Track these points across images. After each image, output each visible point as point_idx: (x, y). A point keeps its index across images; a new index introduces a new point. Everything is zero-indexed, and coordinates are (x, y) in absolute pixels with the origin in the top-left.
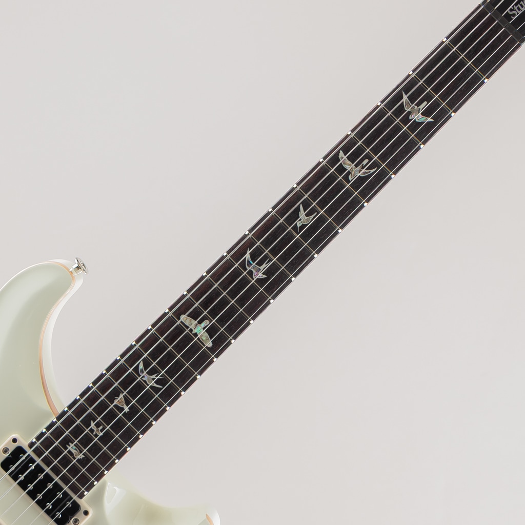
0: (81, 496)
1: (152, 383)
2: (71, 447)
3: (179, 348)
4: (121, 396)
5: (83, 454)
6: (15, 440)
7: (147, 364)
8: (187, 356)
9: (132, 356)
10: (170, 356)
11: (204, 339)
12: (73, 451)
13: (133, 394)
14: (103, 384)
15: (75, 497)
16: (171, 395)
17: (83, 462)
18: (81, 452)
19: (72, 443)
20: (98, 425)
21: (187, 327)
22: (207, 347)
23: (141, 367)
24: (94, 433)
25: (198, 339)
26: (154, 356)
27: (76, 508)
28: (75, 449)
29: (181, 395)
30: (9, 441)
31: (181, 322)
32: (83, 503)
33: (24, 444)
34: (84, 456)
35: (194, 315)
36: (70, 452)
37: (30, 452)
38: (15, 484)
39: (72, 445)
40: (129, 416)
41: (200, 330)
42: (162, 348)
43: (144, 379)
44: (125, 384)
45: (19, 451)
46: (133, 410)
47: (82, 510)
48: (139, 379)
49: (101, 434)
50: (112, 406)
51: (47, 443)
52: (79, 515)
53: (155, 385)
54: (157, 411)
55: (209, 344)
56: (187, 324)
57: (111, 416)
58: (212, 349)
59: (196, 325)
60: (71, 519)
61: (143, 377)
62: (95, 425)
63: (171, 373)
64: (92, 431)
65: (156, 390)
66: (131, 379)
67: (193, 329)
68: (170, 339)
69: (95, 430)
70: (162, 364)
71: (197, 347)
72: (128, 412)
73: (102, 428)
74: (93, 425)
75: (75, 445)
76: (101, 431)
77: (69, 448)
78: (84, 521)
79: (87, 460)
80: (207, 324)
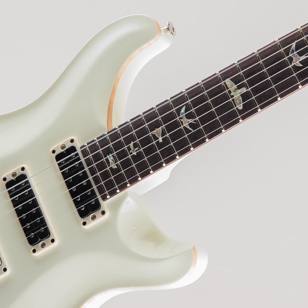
0: (104, 198)
1: (186, 125)
3: (215, 103)
4: (161, 127)
5: (117, 165)
6: (72, 141)
8: (220, 111)
9: (179, 100)
10: (207, 107)
11: (238, 102)
12: (111, 161)
13: (169, 129)
14: (150, 115)
15: (99, 197)
16: (197, 139)
17: (114, 171)
18: (116, 163)
19: (112, 154)
20: (135, 146)
21: (228, 88)
22: (237, 108)
23: (183, 110)
24: (130, 152)
25: (233, 100)
26: (195, 103)
27: (97, 206)
28: (113, 160)
29: (205, 141)
30: (68, 140)
31: (225, 83)
32: (105, 205)
33: (78, 145)
34: (116, 167)
35: (236, 81)
36: (107, 160)
37: (79, 151)
38: (60, 172)
39: (110, 155)
40: (160, 145)
41: (237, 94)
42: (203, 99)
43: (182, 120)
44: (165, 119)
45: (73, 149)
46: (165, 141)
47: (102, 209)
48: (178, 118)
49: (135, 153)
50: (150, 134)
51: (94, 147)
52: (98, 213)
53: (188, 127)
54: (182, 148)
55: (241, 108)
56: (229, 87)
57: (148, 140)
58: (241, 112)
59: (236, 89)
60: (91, 214)
61: (181, 118)
62: (133, 144)
63: (203, 121)
64: (129, 148)
65: (188, 131)
66: (172, 116)
67: (232, 92)
69: (132, 149)
70: (199, 112)
71: (230, 106)
72: (161, 142)
73: (137, 149)
74: (131, 144)
75: (113, 156)
76: (136, 151)
77: (108, 157)
78: (100, 219)
79: (118, 170)
80: (244, 90)
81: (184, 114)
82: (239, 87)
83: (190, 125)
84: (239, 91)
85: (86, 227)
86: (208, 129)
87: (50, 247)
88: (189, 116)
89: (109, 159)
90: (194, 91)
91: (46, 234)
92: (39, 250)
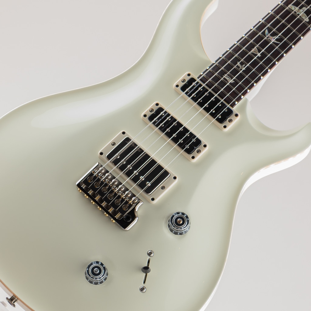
0: (233, 105)
1: (273, 41)
2: (225, 76)
3: (289, 21)
4: (255, 47)
5: (234, 80)
6: (189, 75)
7: (270, 30)
8: (294, 26)
9: (261, 27)
10: (284, 26)
11: (304, 17)
12: (227, 79)
13: (263, 46)
15: (228, 106)
16: (286, 47)
17: (234, 85)
18: (232, 79)
19: (226, 74)
20: (242, 64)
21: (293, 11)
22: (305, 21)
23: (267, 32)
24: (240, 69)
26: (274, 25)
27: (230, 112)
28: (229, 78)
29: (292, 48)
30: (186, 75)
32: (235, 109)
33: (196, 77)
34: (233, 81)
35: (296, 5)
36: (224, 79)
37: (198, 80)
38: (189, 99)
39: (226, 75)
40: (261, 58)
41: (301, 13)
42: (278, 22)
43: (269, 38)
44: (257, 41)
45: (193, 80)
46: (263, 55)
47: (235, 112)
48: (266, 38)
49: (244, 69)
50: (250, 53)
51: (210, 74)
52: (232, 117)
53: (276, 42)
54: (278, 56)
55: (307, 20)
56: (293, 9)
57: (250, 58)
58: (309, 23)
59: (299, 10)
60: (227, 118)
62: (240, 63)
63: (285, 34)
64: (238, 66)
66: (260, 38)
67: (297, 12)
68: (283, 17)
69: (240, 67)
70: (279, 30)
71: (300, 21)
72: (260, 57)
73: (244, 65)
74: (238, 64)
75: (228, 75)
76: (244, 67)
77: (224, 77)
78: (236, 121)
79: (236, 83)
80: (305, 9)
81: (269, 35)
82: (301, 8)
83: (277, 40)
84: (302, 10)
85: (226, 130)
86: (291, 39)
87: (204, 151)
88: (274, 34)
89: (226, 78)
90: (270, 19)
91: (198, 142)
92: (197, 156)
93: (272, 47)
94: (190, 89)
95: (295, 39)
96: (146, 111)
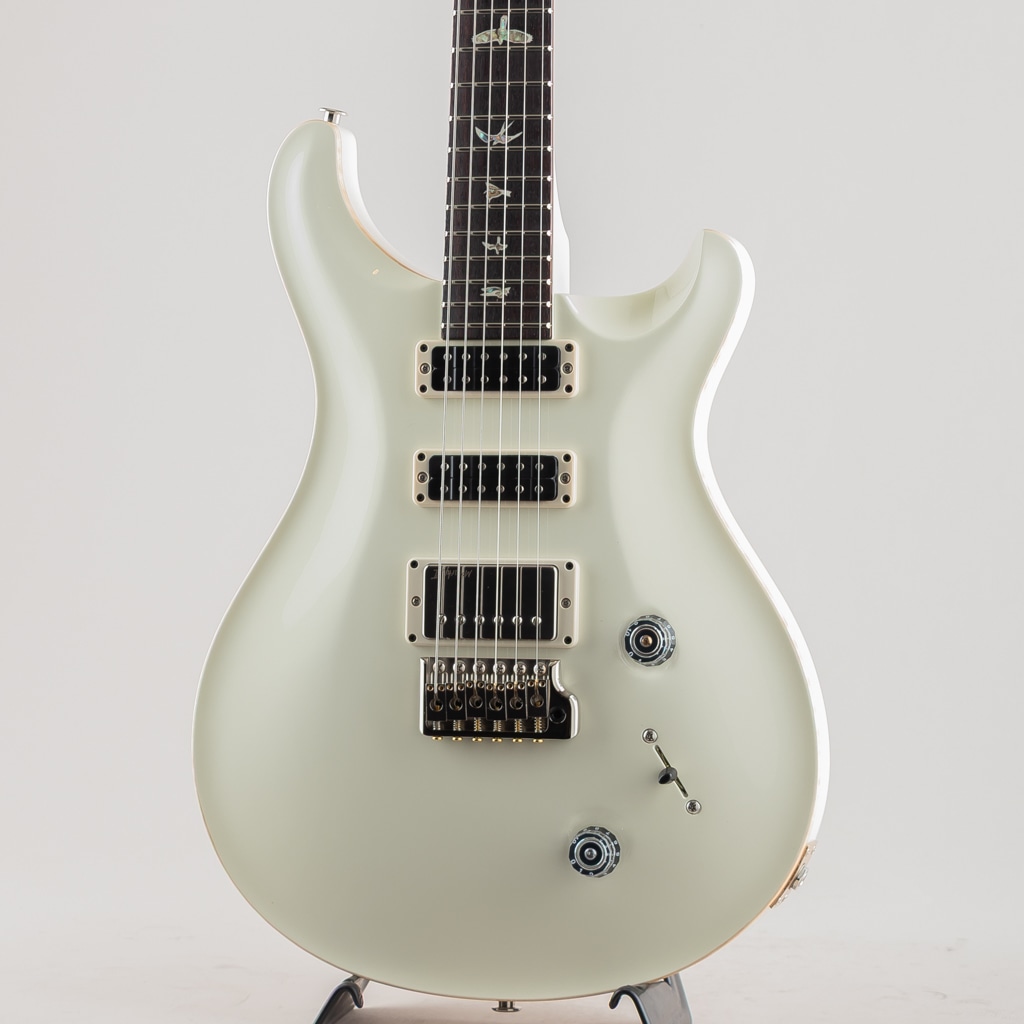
0: (547, 334)
1: (506, 140)
2: (487, 292)
3: (499, 74)
4: (488, 184)
5: (506, 286)
6: (424, 348)
7: (483, 126)
8: (516, 74)
9: (461, 133)
10: (499, 92)
11: (518, 39)
12: (493, 294)
13: (497, 170)
14: (459, 193)
15: (540, 343)
16: (539, 132)
17: (513, 296)
18: (501, 286)
19: (483, 286)
20: (492, 240)
21: (488, 44)
22: (528, 44)
23: (481, 134)
24: (497, 253)
25: (511, 44)
26: (481, 108)
27: (553, 353)
28: (494, 289)
29: (549, 122)
30: (419, 355)
31: (477, 45)
32: (556, 340)
33: (436, 340)
34: (509, 288)
35: (484, 26)
36: (489, 299)
37: (447, 344)
38: (464, 393)
39: (485, 289)
40: (515, 198)
41: (505, 34)
42: (482, 93)
43: (495, 143)
44: (480, 170)
45: (438, 353)
46: (514, 186)
47: (562, 348)
48: (489, 148)
49: (505, 246)
50: (488, 206)
51: (457, 314)
52: (565, 358)
53: (513, 138)
54: (539, 163)
55: (529, 38)
56: (486, 41)
57: (496, 215)
58: (536, 41)
59: (496, 32)
60: (559, 369)
61: (492, 143)
62: (489, 242)
63: (516, 108)
64: (491, 253)
65: (518, 141)
66: (480, 157)
67: (497, 40)
68: (482, 75)
69: (495, 248)
70: (498, 108)
71: (517, 54)
72: (511, 194)
73: (499, 239)
74: (487, 245)
75: (488, 286)
76: (502, 242)
77: (485, 295)
78: (577, 359)
79: (515, 288)
80: (505, 20)
81: (489, 135)
82: (497, 26)
83: (511, 132)
84: (503, 27)
85: (576, 390)
86: (534, 106)
87: (575, 469)
88: (496, 129)
89: (489, 295)
90: (461, 100)
91: (550, 462)
92: (570, 489)
93: (515, 156)
94: (450, 374)
95: (540, 100)
96: (415, 486)
